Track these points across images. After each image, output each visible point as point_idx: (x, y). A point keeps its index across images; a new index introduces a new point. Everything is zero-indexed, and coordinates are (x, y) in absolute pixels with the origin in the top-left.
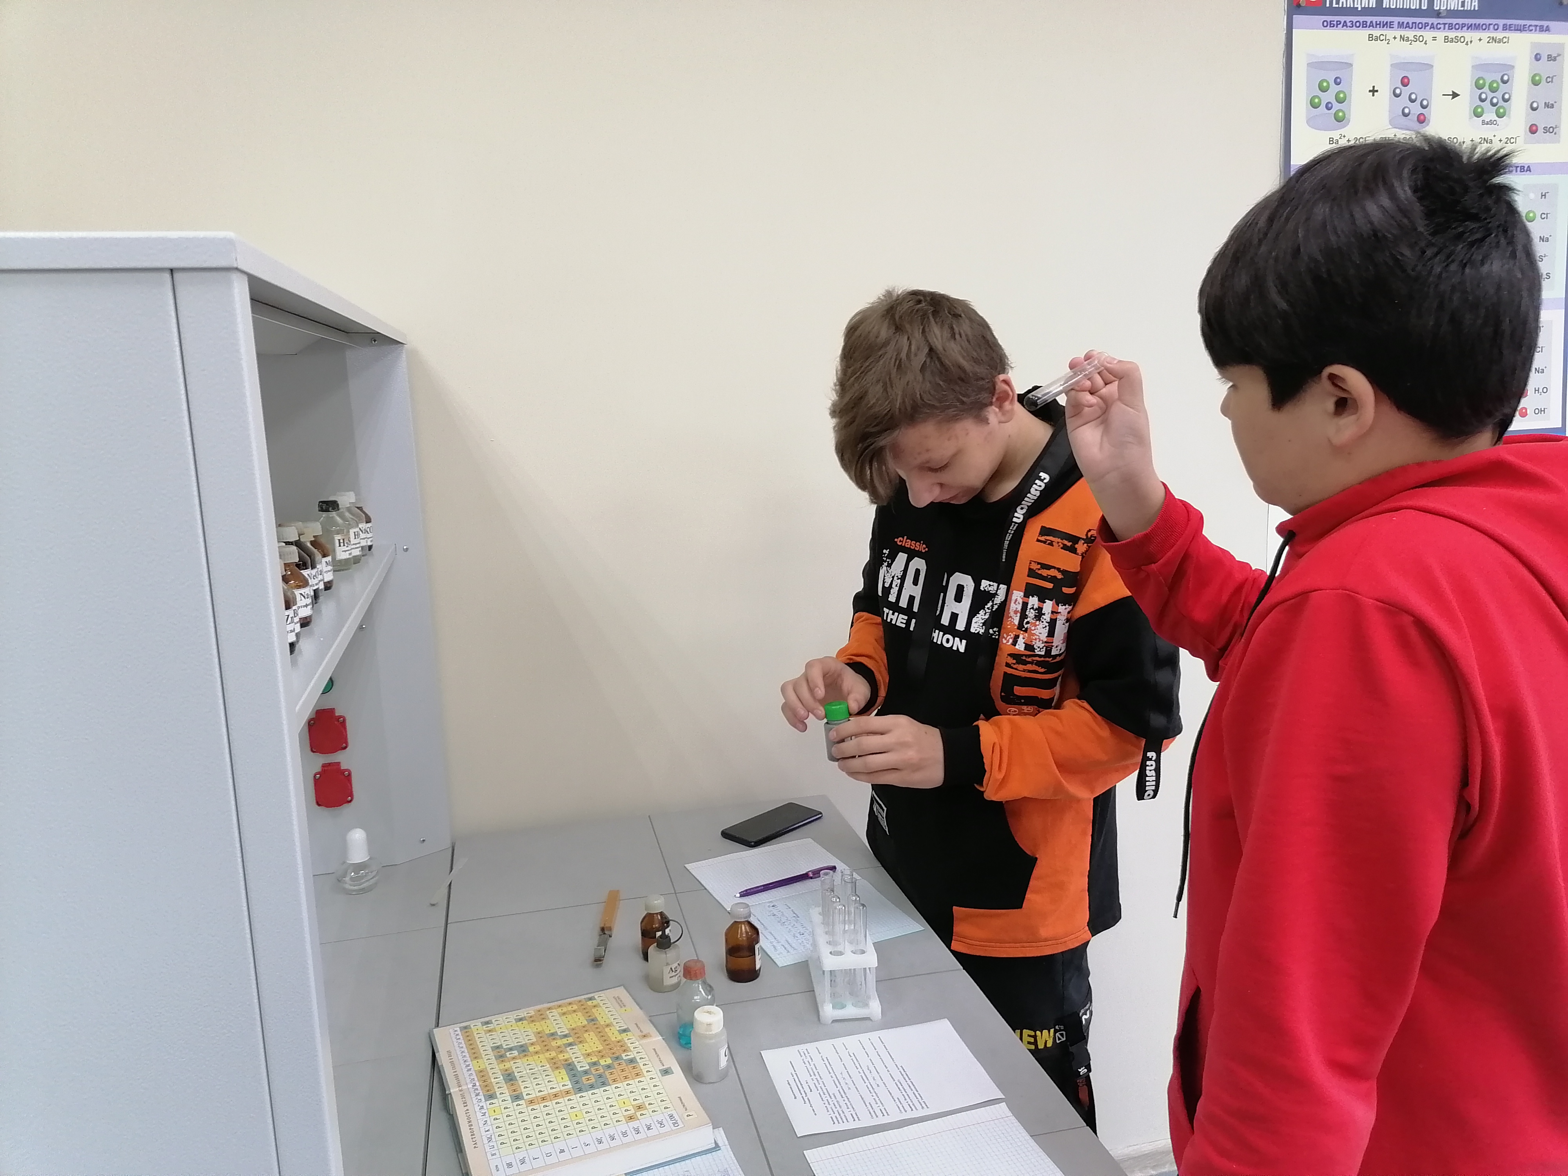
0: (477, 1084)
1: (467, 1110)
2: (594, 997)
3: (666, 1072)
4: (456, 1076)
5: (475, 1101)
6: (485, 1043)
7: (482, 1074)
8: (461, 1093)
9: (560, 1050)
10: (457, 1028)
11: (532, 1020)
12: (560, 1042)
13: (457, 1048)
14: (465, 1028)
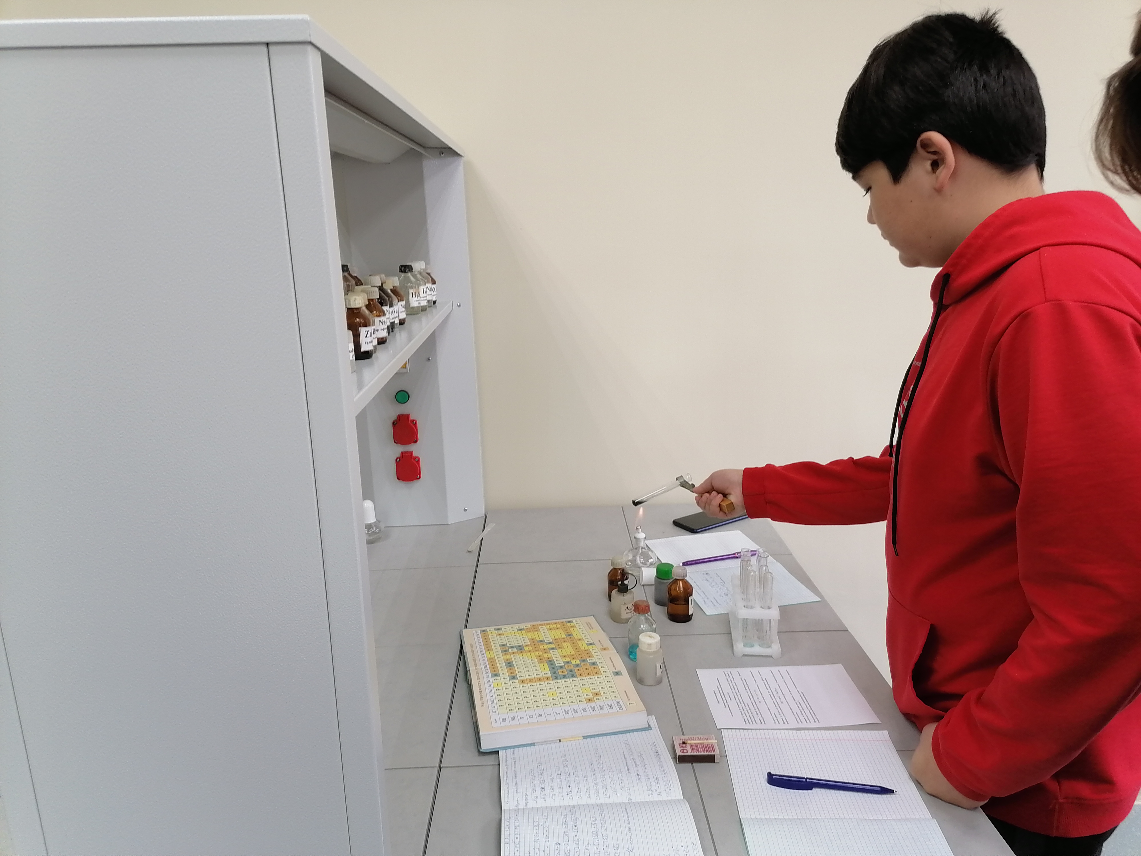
0: (488, 666)
1: (480, 681)
2: (572, 621)
3: (617, 674)
4: (475, 660)
5: (485, 676)
6: (496, 641)
7: (492, 661)
8: (477, 670)
9: (545, 651)
10: (478, 630)
11: (528, 630)
12: (545, 647)
13: (477, 643)
14: (484, 631)
